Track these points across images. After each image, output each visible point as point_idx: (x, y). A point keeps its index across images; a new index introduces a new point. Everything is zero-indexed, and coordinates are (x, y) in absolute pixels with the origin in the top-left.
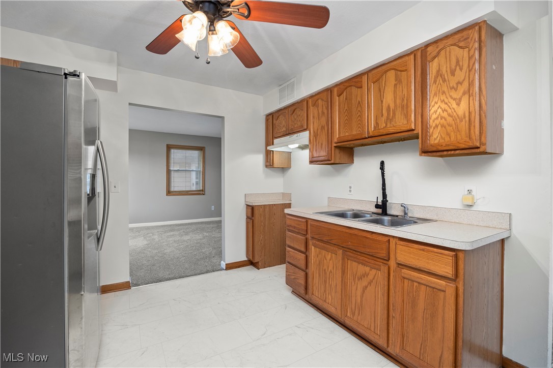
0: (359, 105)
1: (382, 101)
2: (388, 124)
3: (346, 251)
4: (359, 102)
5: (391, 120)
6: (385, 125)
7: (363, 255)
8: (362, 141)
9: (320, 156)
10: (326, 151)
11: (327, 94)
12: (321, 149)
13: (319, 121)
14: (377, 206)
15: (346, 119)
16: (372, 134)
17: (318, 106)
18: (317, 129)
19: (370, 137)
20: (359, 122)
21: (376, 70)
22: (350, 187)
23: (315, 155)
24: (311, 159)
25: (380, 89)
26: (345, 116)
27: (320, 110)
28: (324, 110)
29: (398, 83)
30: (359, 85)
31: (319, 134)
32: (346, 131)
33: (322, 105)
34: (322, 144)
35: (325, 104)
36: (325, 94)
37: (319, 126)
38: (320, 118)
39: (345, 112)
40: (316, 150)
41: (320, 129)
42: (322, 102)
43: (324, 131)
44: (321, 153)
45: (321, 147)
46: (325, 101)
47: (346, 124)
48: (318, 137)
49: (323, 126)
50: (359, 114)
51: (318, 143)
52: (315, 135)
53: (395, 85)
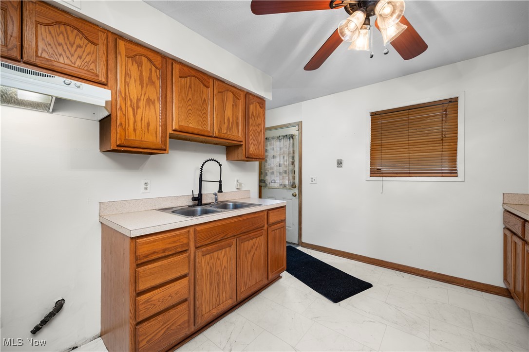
0: (205, 102)
1: (224, 112)
2: (228, 132)
3: (240, 237)
4: (205, 100)
5: (230, 130)
6: (226, 131)
7: (249, 232)
8: (207, 138)
9: (143, 140)
10: (156, 136)
11: (162, 61)
12: (146, 130)
13: (142, 88)
14: (194, 199)
15: (190, 109)
16: (217, 135)
17: (140, 65)
18: (137, 98)
19: (215, 137)
20: (205, 119)
21: (221, 83)
22: (146, 184)
23: (132, 137)
24: (123, 141)
25: (223, 101)
26: (188, 104)
27: (144, 74)
28: (154, 78)
29: (235, 105)
30: (207, 84)
31: (142, 107)
32: (190, 121)
33: (151, 70)
34: (148, 125)
35: (156, 71)
36: (159, 59)
37: (141, 95)
38: (145, 85)
39: (188, 101)
40: (135, 130)
41: (145, 100)
42: (149, 64)
43: (152, 107)
44: (146, 136)
45: (146, 128)
46: (156, 68)
47: (190, 115)
48: (140, 111)
49: (151, 100)
50: (205, 111)
51: (140, 119)
52: (131, 106)
53: (233, 105)
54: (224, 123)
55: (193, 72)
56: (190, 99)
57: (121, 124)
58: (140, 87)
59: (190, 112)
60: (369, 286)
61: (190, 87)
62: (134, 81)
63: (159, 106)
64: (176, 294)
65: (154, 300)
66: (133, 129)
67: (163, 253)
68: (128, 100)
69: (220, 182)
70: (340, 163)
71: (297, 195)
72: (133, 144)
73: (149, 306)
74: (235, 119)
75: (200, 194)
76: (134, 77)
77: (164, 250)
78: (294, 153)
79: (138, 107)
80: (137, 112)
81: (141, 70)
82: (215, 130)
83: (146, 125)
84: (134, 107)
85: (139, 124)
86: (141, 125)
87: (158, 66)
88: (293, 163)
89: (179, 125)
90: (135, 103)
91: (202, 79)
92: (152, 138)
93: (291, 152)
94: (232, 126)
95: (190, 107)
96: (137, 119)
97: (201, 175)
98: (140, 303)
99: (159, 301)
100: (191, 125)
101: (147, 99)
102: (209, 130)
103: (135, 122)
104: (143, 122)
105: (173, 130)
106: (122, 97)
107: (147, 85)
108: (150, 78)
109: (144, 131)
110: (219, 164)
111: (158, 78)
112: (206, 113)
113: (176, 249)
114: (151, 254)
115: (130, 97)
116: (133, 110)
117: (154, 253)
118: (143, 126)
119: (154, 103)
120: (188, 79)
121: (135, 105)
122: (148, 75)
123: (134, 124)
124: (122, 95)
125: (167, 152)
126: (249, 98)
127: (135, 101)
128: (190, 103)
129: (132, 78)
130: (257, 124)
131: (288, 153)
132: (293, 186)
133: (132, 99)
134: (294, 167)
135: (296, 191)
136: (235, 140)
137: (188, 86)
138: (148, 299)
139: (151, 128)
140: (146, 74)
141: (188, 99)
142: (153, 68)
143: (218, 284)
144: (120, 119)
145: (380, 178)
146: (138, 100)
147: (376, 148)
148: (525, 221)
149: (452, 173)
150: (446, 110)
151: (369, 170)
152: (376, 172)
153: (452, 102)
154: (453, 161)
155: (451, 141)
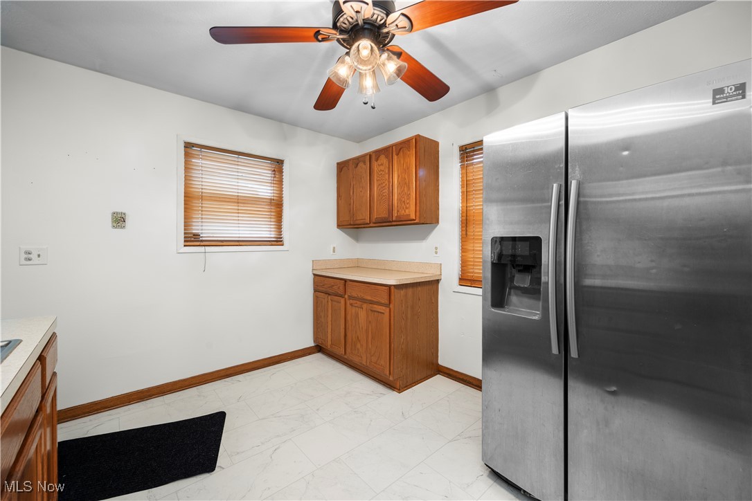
70: (119, 220)
147: (191, 200)
148: (345, 281)
149: (278, 241)
150: (274, 171)
151: (183, 236)
152: (192, 239)
153: (280, 163)
154: (279, 227)
155: (277, 206)
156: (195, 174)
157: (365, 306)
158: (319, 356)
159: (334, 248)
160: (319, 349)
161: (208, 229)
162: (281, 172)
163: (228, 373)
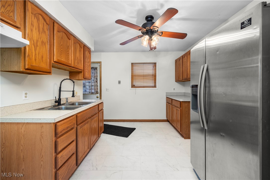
0: (68, 48)
1: (76, 54)
2: (78, 64)
3: (91, 118)
9: (40, 66)
10: (46, 64)
11: (50, 20)
12: (41, 60)
13: (39, 34)
14: (56, 102)
15: (62, 50)
16: (73, 66)
17: (38, 20)
18: (37, 40)
19: (72, 67)
20: (68, 57)
21: (75, 38)
22: (26, 94)
23: (34, 64)
24: (30, 66)
25: (75, 48)
26: (61, 48)
27: (40, 25)
28: (46, 30)
29: (80, 51)
30: (69, 38)
31: (39, 46)
32: (62, 57)
33: (44, 24)
34: (42, 57)
35: (46, 25)
36: (49, 19)
37: (39, 38)
38: (41, 33)
39: (61, 45)
40: (35, 60)
41: (41, 42)
42: (43, 20)
43: (44, 46)
44: (41, 64)
45: (41, 59)
46: (47, 24)
47: (62, 54)
48: (38, 48)
49: (44, 42)
50: (68, 52)
51: (38, 53)
52: (33, 44)
53: (79, 51)
54: (76, 60)
55: (64, 30)
56: (62, 44)
57: (29, 55)
58: (38, 33)
59: (62, 52)
60: (135, 129)
61: (62, 38)
62: (35, 29)
63: (48, 46)
64: (71, 150)
65: (64, 155)
66: (34, 59)
67: (67, 129)
68: (32, 40)
69: (73, 91)
70: (119, 82)
71: (99, 97)
72: (35, 69)
73: (62, 159)
74: (80, 58)
75: (60, 99)
76: (35, 27)
77: (67, 128)
78: (97, 76)
79: (37, 46)
80: (36, 48)
81: (39, 23)
82: (73, 63)
83: (41, 57)
84: (35, 45)
85: (37, 56)
86: (39, 57)
87: (48, 22)
88: (97, 82)
89: (58, 59)
90: (36, 43)
91: (67, 35)
92: (44, 66)
93: (96, 76)
94: (79, 62)
95: (62, 49)
96: (36, 53)
97: (60, 88)
98: (59, 158)
99: (66, 156)
100: (62, 60)
101: (42, 41)
102: (70, 63)
103: (36, 54)
104: (40, 55)
105: (54, 62)
106: (29, 38)
107: (42, 32)
108: (43, 29)
109: (40, 60)
110: (73, 82)
111: (47, 30)
112: (68, 54)
113: (71, 126)
114: (63, 130)
115: (33, 39)
116: (35, 47)
117: (64, 129)
118: (40, 58)
119: (45, 44)
120: (61, 33)
121: (36, 44)
122: (42, 27)
123: (35, 56)
124: (29, 37)
125: (51, 74)
126: (85, 48)
127: (35, 41)
128: (62, 47)
129: (34, 27)
130: (88, 61)
131: (94, 76)
132: (97, 93)
133: (34, 40)
134: (97, 83)
135: (98, 95)
136: (80, 69)
137: (61, 37)
138: (62, 156)
139: (44, 59)
140: (41, 26)
141: (61, 44)
142: (45, 23)
143: (84, 142)
144: (28, 52)
145: (135, 89)
146: (37, 41)
147: (133, 77)
148: (172, 99)
149: (155, 86)
150: (153, 66)
151: (131, 85)
152: (133, 86)
153: (155, 64)
154: (155, 82)
155: (155, 76)
156: (134, 70)
157: (176, 108)
158: (168, 123)
159: (174, 89)
160: (167, 121)
161: (136, 84)
162: (156, 66)
163: (141, 121)
